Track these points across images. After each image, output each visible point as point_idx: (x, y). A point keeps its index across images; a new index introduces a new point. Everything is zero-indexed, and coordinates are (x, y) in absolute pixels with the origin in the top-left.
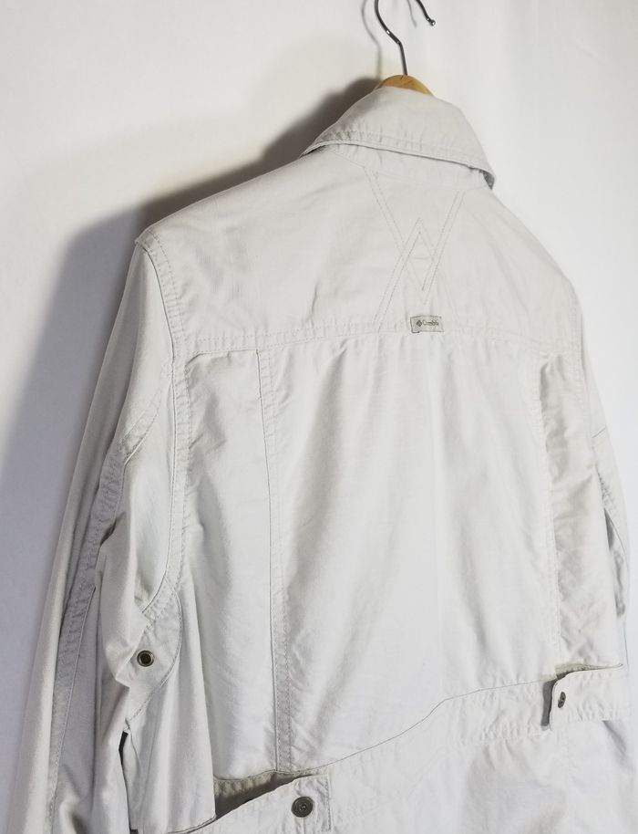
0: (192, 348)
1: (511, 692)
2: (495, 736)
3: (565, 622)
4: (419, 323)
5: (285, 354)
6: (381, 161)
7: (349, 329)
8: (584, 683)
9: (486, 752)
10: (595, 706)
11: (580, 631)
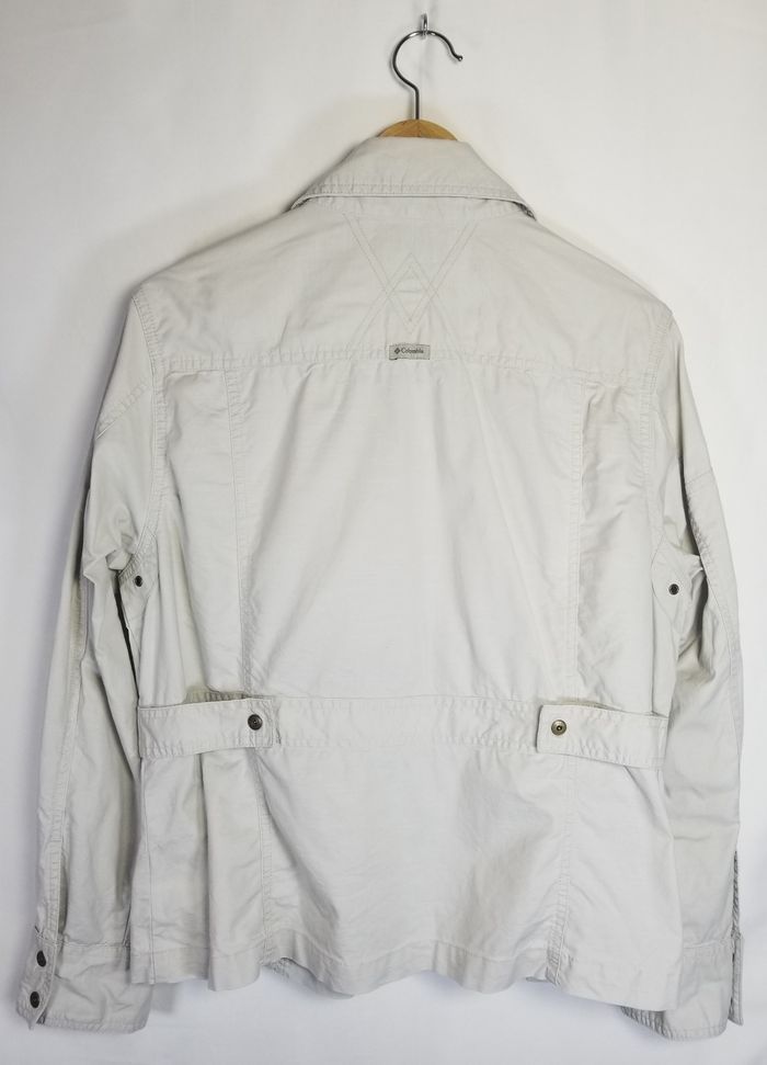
0: (167, 366)
1: (504, 706)
2: (487, 743)
3: (581, 657)
4: (397, 351)
5: (252, 374)
6: (362, 207)
7: (317, 355)
8: (591, 720)
9: (477, 755)
10: (600, 745)
11: (593, 667)
